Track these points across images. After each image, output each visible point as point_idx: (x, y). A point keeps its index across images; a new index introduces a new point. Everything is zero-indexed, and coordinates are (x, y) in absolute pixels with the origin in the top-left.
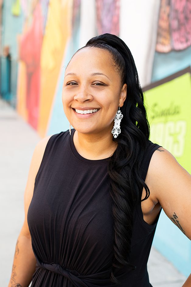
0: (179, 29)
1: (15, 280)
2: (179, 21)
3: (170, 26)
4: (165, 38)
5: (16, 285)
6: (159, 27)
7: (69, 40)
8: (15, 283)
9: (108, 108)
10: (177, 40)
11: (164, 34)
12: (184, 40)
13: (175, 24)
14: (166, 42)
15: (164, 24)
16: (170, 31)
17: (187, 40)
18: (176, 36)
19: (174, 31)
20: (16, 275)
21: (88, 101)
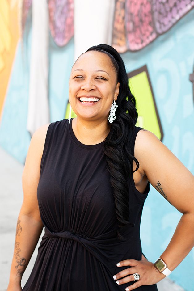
0: (134, 31)
1: (20, 255)
2: (134, 23)
3: (125, 27)
4: (121, 39)
5: (21, 259)
6: (114, 29)
7: (20, 40)
8: (20, 258)
9: (107, 98)
10: (133, 41)
11: (120, 35)
12: (139, 41)
13: (130, 26)
14: (121, 43)
15: (119, 26)
16: (125, 32)
17: (142, 42)
18: (131, 37)
19: (130, 32)
20: (20, 251)
21: (92, 90)
